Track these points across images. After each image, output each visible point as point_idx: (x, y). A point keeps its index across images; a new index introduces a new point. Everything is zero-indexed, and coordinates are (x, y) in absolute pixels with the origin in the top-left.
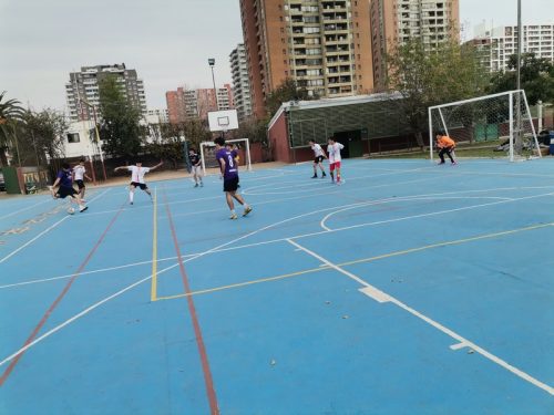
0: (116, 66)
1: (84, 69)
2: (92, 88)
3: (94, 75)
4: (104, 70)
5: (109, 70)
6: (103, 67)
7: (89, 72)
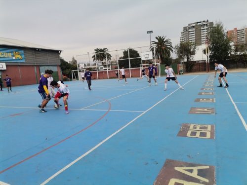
0: (204, 21)
1: (189, 25)
2: (192, 32)
3: (194, 27)
4: (198, 24)
5: (201, 23)
6: (198, 23)
7: (191, 26)
